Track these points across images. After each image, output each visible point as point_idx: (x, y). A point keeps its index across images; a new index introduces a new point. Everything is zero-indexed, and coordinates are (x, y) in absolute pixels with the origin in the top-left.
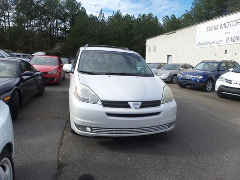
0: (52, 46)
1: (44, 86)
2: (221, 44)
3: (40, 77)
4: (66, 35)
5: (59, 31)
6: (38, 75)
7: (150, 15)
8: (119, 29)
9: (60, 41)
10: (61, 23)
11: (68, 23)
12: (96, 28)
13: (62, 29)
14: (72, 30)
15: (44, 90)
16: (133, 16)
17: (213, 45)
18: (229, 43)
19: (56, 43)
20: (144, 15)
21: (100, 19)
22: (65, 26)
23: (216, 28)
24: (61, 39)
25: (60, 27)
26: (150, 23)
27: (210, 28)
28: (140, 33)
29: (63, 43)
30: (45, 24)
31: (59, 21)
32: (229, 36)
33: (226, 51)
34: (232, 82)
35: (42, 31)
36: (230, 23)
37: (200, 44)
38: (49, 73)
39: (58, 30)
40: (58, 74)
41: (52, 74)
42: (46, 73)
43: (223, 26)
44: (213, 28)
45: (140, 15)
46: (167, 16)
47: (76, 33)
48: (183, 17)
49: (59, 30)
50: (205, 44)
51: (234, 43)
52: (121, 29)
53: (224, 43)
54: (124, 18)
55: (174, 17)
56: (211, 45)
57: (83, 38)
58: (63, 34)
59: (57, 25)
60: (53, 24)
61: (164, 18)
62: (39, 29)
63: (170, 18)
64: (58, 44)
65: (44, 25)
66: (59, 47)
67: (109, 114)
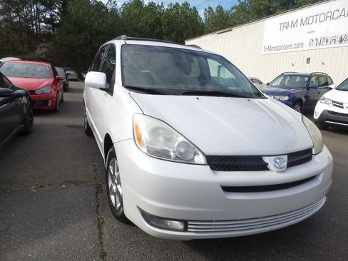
0: (32, 49)
1: (32, 116)
2: (302, 49)
3: (24, 100)
4: (54, 30)
5: (43, 24)
6: (20, 95)
7: (186, 4)
8: (140, 24)
9: (44, 40)
10: (45, 11)
11: (57, 11)
12: (103, 21)
13: (47, 21)
14: (65, 23)
15: (32, 123)
16: (160, 5)
17: (289, 50)
18: (314, 48)
19: (38, 44)
20: (177, 4)
21: (109, 7)
22: (51, 15)
23: (294, 24)
24: (47, 37)
25: (44, 17)
26: (186, 17)
27: (285, 25)
28: (172, 31)
29: (50, 44)
30: (17, 12)
31: (42, 7)
32: (313, 36)
33: (308, 59)
34: (344, 106)
35: (12, 23)
36: (315, 18)
37: (269, 49)
38: (38, 92)
39: (40, 21)
40: (54, 93)
41: (43, 93)
42: (33, 92)
43: (306, 22)
44: (290, 24)
45: (171, 4)
46: (210, 8)
47: (72, 27)
48: (234, 11)
49: (42, 22)
50: (278, 48)
51: (321, 47)
52: (144, 25)
53: (306, 47)
54: (146, 7)
55: (220, 9)
56: (285, 51)
57: (83, 37)
58: (50, 29)
59: (38, 14)
60: (31, 11)
61: (206, 10)
62: (6, 20)
63: (214, 10)
64: (41, 45)
65: (14, 12)
66: (44, 50)
67: (228, 189)
